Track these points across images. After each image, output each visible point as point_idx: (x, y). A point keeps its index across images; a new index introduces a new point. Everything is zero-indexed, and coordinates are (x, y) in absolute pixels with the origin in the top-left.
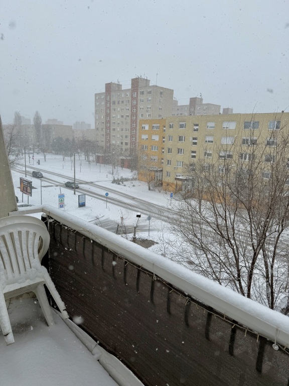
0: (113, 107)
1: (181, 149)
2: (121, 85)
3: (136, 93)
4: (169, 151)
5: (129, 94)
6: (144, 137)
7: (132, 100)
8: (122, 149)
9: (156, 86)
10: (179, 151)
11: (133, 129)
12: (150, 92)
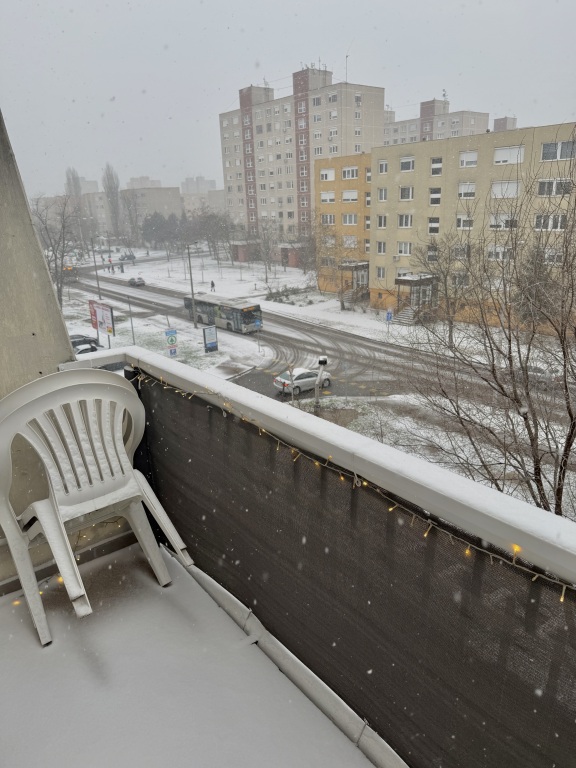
0: (257, 139)
1: (407, 217)
2: (273, 90)
3: (303, 104)
4: (382, 221)
5: (289, 107)
6: (327, 196)
7: (296, 119)
8: (281, 227)
9: (346, 84)
10: (403, 220)
11: (303, 182)
12: (334, 99)
